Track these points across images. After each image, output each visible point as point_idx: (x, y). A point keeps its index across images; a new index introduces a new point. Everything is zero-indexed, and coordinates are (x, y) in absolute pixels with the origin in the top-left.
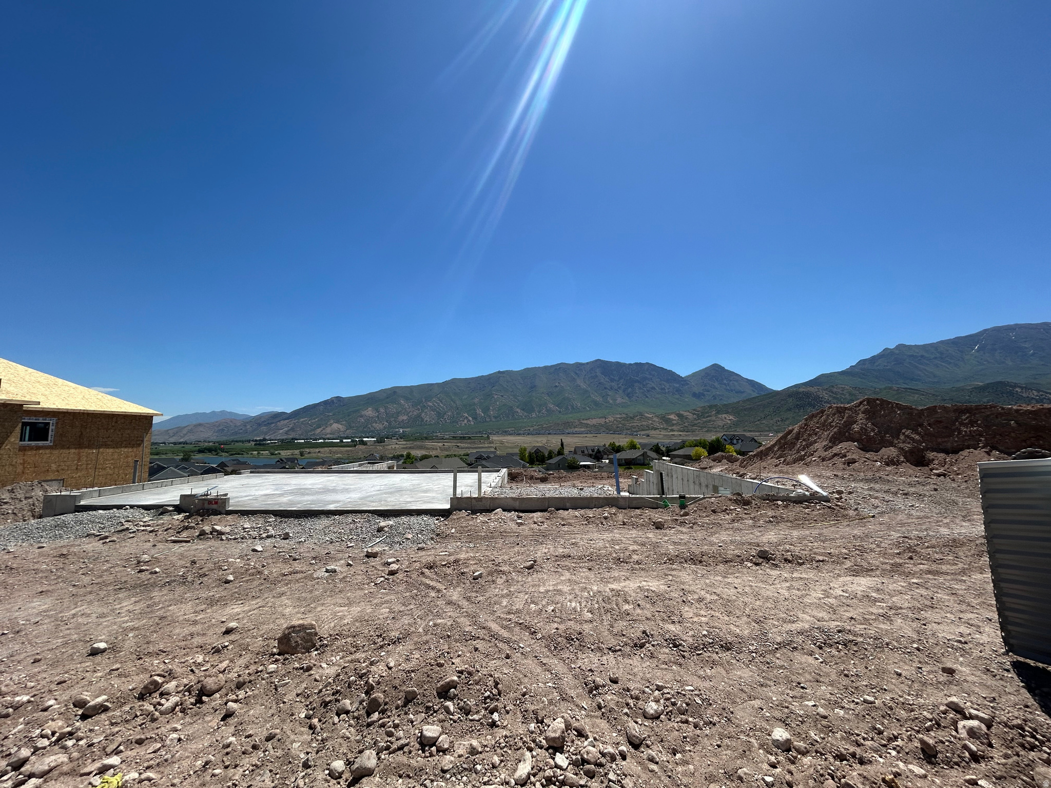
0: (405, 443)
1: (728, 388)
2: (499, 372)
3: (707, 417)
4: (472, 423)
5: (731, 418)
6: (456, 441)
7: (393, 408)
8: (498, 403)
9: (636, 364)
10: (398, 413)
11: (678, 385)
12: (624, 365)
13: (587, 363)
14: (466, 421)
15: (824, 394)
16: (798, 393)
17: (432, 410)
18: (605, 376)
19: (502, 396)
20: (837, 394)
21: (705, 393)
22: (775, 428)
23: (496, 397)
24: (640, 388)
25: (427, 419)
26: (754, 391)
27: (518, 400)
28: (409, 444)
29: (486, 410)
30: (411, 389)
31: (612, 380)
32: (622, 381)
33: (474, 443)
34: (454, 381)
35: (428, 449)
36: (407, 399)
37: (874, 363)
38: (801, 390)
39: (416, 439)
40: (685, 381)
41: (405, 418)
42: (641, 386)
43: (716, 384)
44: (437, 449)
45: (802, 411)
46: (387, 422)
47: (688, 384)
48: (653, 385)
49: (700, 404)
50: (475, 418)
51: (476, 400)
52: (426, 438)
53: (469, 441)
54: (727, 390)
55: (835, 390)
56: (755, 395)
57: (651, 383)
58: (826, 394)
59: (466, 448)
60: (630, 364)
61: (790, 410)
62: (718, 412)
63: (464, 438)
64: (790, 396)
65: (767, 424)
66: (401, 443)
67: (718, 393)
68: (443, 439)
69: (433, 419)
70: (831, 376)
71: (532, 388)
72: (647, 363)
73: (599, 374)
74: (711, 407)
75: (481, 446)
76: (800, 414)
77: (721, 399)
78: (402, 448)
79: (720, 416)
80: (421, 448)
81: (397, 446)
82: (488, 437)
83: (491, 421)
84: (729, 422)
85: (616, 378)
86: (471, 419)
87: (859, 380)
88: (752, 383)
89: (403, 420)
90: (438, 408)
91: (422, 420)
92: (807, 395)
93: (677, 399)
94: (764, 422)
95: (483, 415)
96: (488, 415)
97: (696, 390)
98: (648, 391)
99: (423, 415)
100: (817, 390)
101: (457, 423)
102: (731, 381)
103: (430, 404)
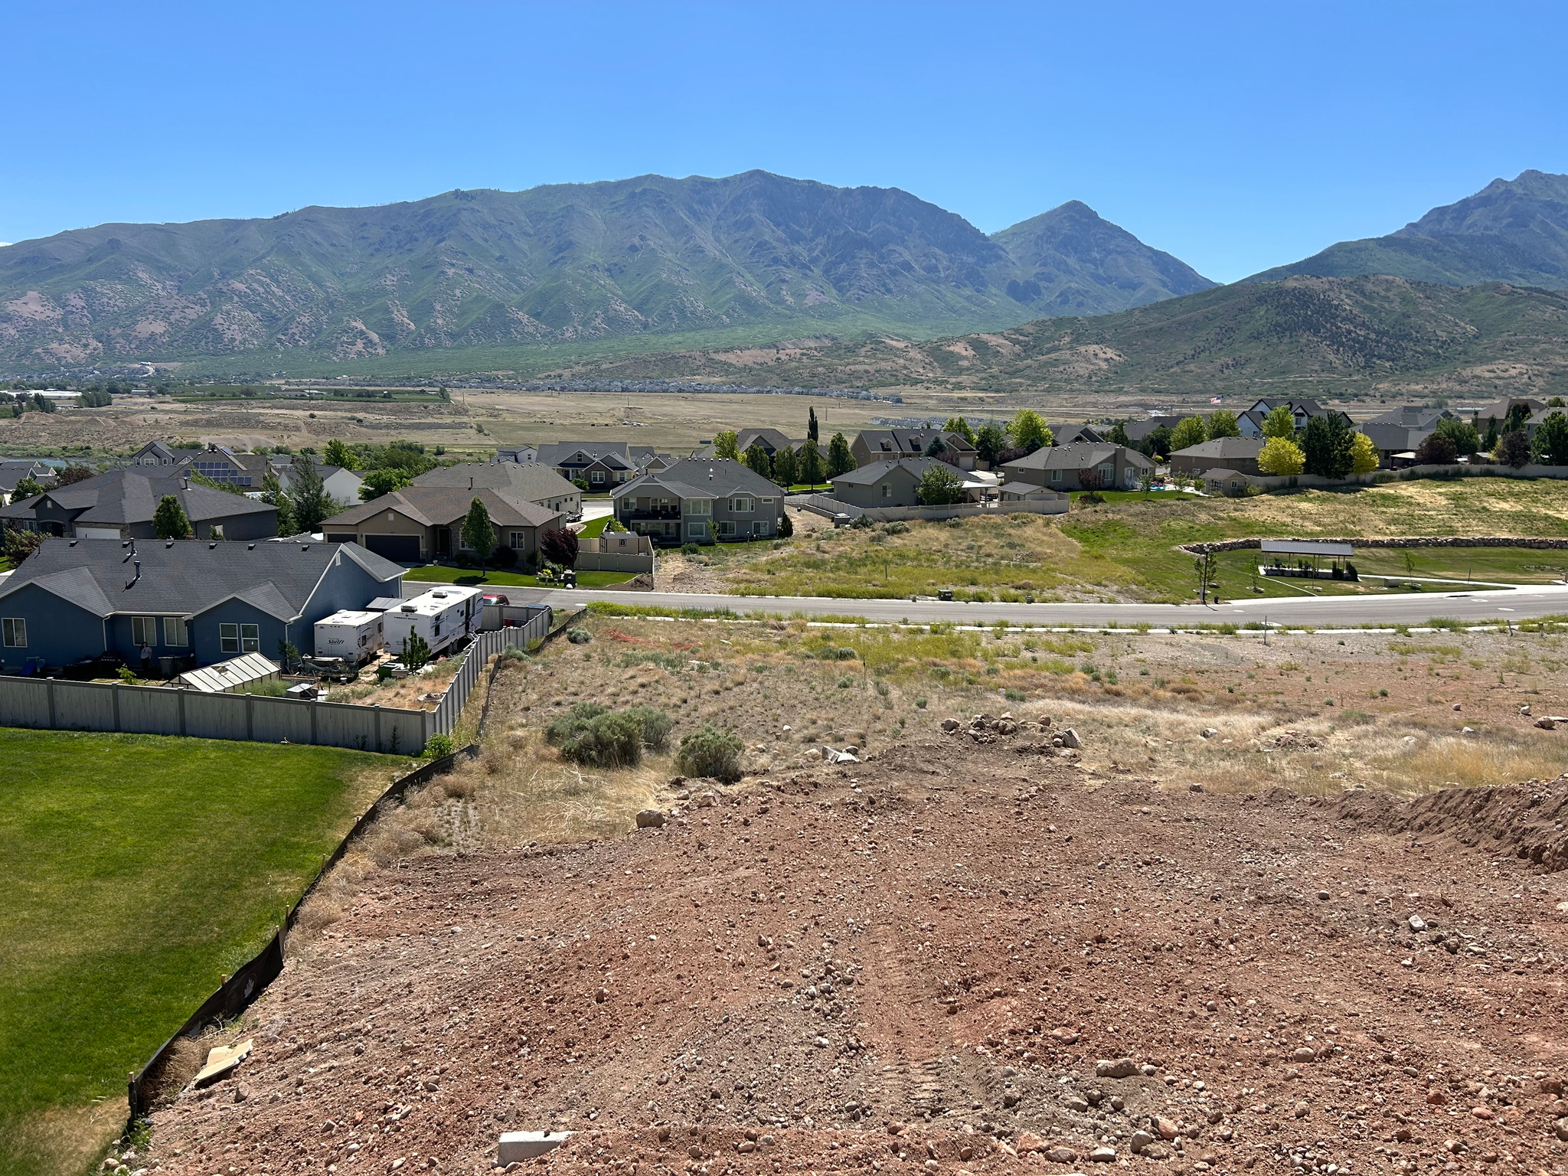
0: (181, 407)
1: (1101, 271)
2: (457, 194)
3: (1050, 351)
4: (381, 351)
5: (1109, 356)
6: (348, 405)
7: (112, 294)
8: (457, 292)
9: (864, 190)
10: (134, 313)
11: (971, 260)
12: (830, 191)
13: (725, 181)
14: (360, 345)
15: (1343, 296)
16: (1281, 292)
17: (248, 307)
18: (778, 225)
19: (470, 271)
20: (1371, 299)
21: (1042, 284)
22: (1219, 385)
23: (451, 272)
24: (871, 265)
25: (234, 333)
26: (1165, 285)
27: (520, 286)
28: (198, 410)
29: (421, 311)
30: (168, 233)
31: (797, 239)
32: (821, 240)
33: (408, 411)
34: (310, 216)
35: (266, 426)
36: (160, 269)
37: (1464, 218)
38: (1291, 284)
39: (214, 397)
40: (994, 246)
41: (159, 327)
42: (875, 258)
43: (1072, 261)
44: (297, 429)
45: (1286, 340)
46: (98, 338)
47: (998, 257)
48: (907, 256)
49: (1027, 316)
50: (389, 337)
51: (390, 281)
52: (249, 394)
53: (389, 405)
54: (1097, 278)
55: (1369, 287)
56: (1164, 295)
57: (901, 249)
58: (1348, 296)
59: (387, 426)
60: (847, 192)
61: (1256, 337)
62: (1078, 339)
63: (370, 395)
64: (1261, 300)
65: (1199, 376)
66: (167, 407)
67: (1073, 285)
68: (303, 397)
69: (254, 335)
70: (1360, 250)
71: (560, 249)
72: (895, 190)
73: (756, 215)
74: (1059, 323)
75: (430, 420)
76: (1282, 347)
77: (1080, 304)
78: (183, 424)
79: (1082, 349)
80: (247, 423)
81: (160, 416)
82: (444, 396)
83: (439, 345)
84: (1104, 366)
85: (807, 232)
86: (375, 337)
87: (1424, 262)
88: (1163, 262)
89: (153, 334)
90: (267, 300)
91: (218, 336)
92: (1304, 298)
93: (968, 298)
94: (1192, 367)
95: (412, 326)
96: (429, 329)
97: (1020, 274)
98: (894, 273)
99: (219, 319)
100: (1327, 286)
101: (333, 347)
102: (1109, 252)
103: (242, 287)
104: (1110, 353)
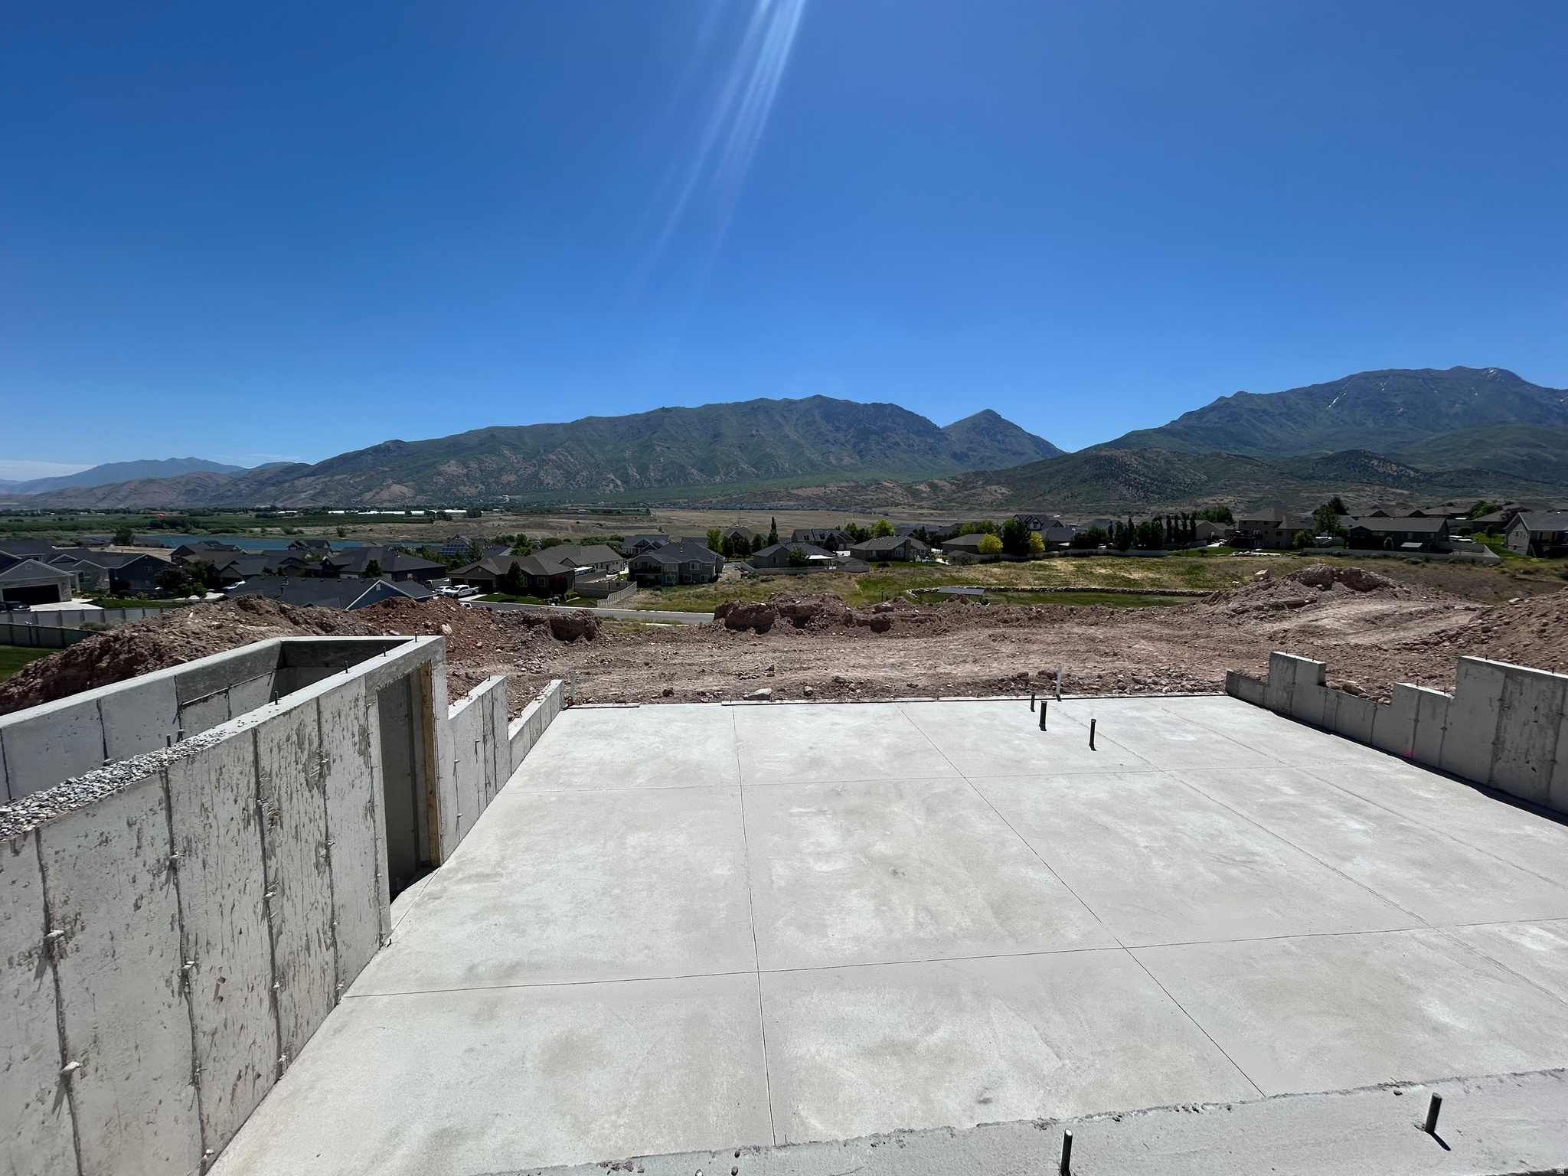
0: (514, 518)
1: (1003, 446)
2: (663, 409)
3: (971, 489)
4: (622, 490)
5: (1003, 491)
6: (597, 517)
7: (491, 462)
8: (661, 459)
9: (874, 405)
10: (501, 470)
11: (932, 441)
12: (857, 405)
13: (801, 401)
14: (611, 486)
15: (1133, 460)
16: (1098, 457)
17: (557, 467)
18: (828, 422)
19: (668, 448)
20: (1148, 461)
21: (970, 453)
22: (1062, 507)
23: (658, 449)
24: (878, 443)
25: (549, 480)
26: (1037, 453)
27: (694, 455)
28: (522, 520)
29: (643, 469)
30: (519, 431)
31: (838, 429)
32: (852, 431)
33: (626, 520)
34: (590, 421)
35: (552, 528)
36: (515, 448)
37: (1202, 418)
38: (1103, 453)
39: (532, 513)
40: (943, 434)
41: (513, 478)
42: (880, 440)
43: (986, 441)
44: (567, 529)
45: (1100, 483)
46: (483, 483)
47: (947, 439)
48: (897, 439)
49: (960, 470)
50: (626, 482)
51: (627, 454)
52: (549, 512)
53: (617, 517)
54: (1000, 449)
55: (1147, 455)
56: (1038, 458)
57: (894, 435)
58: (1135, 460)
59: (614, 528)
60: (866, 405)
61: (1084, 481)
62: (987, 483)
63: (610, 512)
64: (1087, 462)
65: (1051, 501)
66: (507, 518)
67: (987, 454)
68: (576, 513)
69: (559, 481)
70: (1144, 435)
71: (715, 436)
72: (891, 404)
73: (818, 418)
74: (977, 474)
75: (637, 525)
76: (1097, 487)
77: (991, 464)
78: (510, 526)
79: (988, 488)
80: (541, 526)
81: (503, 523)
82: (648, 512)
83: (651, 486)
84: (1000, 497)
85: (844, 426)
86: (619, 483)
87: (1181, 441)
88: (1037, 442)
89: (509, 481)
90: (566, 464)
91: (541, 483)
92: (1110, 460)
93: (930, 461)
94: (1048, 497)
95: (638, 477)
96: (646, 478)
97: (958, 448)
98: (890, 448)
99: (542, 473)
100: (1124, 454)
101: (598, 488)
102: (1007, 436)
103: (554, 457)
104: (1004, 490)
